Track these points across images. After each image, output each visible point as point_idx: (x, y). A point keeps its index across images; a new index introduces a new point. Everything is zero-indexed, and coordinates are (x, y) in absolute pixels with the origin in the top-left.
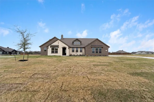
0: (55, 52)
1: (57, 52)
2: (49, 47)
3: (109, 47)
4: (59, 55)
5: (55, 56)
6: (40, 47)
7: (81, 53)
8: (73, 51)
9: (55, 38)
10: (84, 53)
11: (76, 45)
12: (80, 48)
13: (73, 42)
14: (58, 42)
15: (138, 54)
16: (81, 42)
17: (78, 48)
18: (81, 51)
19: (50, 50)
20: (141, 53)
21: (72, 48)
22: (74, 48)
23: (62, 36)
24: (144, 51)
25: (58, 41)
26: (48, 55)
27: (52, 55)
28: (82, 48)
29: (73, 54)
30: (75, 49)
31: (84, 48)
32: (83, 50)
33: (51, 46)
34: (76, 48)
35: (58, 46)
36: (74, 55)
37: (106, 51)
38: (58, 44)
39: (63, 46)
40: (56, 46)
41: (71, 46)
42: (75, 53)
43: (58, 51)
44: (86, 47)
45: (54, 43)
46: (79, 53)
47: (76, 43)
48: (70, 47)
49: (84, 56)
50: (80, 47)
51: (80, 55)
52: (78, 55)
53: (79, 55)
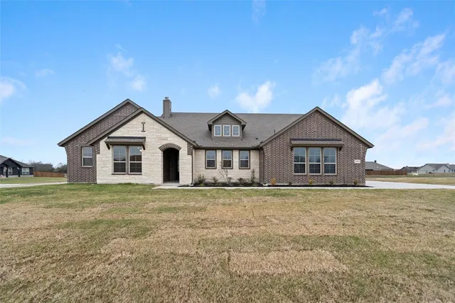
0: (128, 167)
1: (137, 169)
2: (102, 144)
3: (369, 146)
4: (148, 182)
5: (130, 184)
6: (63, 144)
7: (246, 174)
8: (211, 164)
9: (128, 103)
10: (257, 170)
11: (222, 139)
12: (240, 149)
13: (210, 127)
14: (143, 123)
15: (424, 173)
16: (243, 127)
17: (232, 149)
18: (244, 164)
19: (105, 158)
20: (435, 172)
21: (206, 149)
22: (215, 149)
23: (167, 103)
24: (445, 165)
25: (143, 117)
26: (99, 181)
27: (118, 182)
28: (249, 149)
29: (209, 175)
30: (219, 157)
31: (259, 149)
32: (254, 159)
33: (111, 140)
34: (223, 149)
35: (141, 140)
36: (214, 179)
37: (358, 161)
38: (143, 131)
39: (165, 142)
40: (133, 140)
41: (200, 143)
42: (217, 174)
43: (143, 162)
44: (269, 146)
45: (121, 129)
46: (236, 173)
47: (221, 130)
48: (197, 148)
49: (260, 185)
50: (242, 146)
51: (241, 179)
52: (232, 181)
53: (235, 180)
